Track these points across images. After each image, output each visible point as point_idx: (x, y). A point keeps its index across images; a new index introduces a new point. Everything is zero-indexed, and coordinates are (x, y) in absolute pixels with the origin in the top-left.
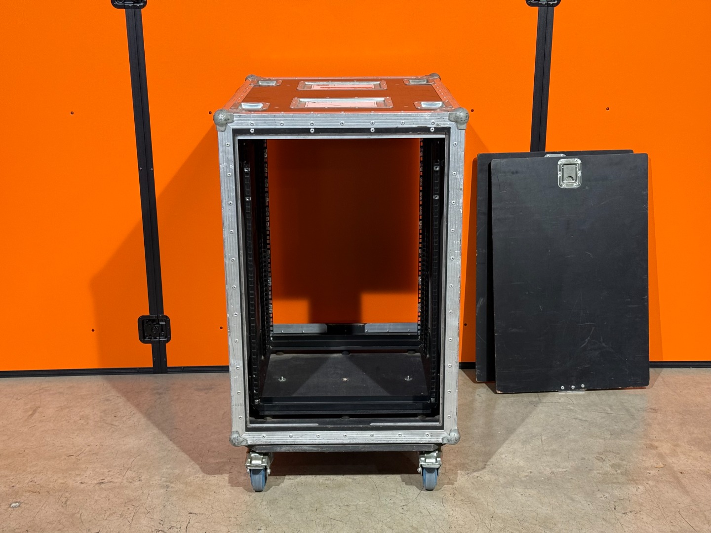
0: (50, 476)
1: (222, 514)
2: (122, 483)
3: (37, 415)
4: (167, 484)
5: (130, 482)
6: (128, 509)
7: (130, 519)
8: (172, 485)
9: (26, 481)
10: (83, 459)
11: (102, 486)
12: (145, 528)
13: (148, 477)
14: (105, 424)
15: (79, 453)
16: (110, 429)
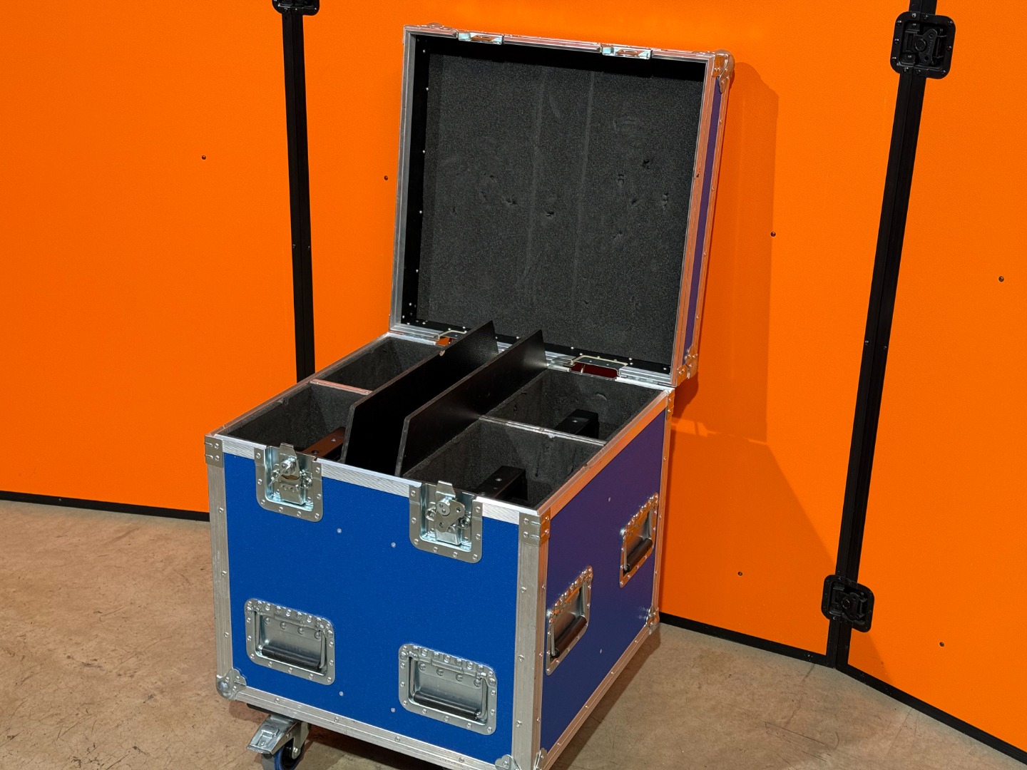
0: (47, 635)
1: (168, 763)
2: (109, 673)
3: (126, 539)
4: (155, 693)
5: (120, 675)
6: (77, 714)
7: (63, 730)
8: (158, 697)
9: (18, 634)
10: (107, 621)
11: (86, 669)
12: (67, 749)
13: (145, 674)
14: (180, 577)
15: (112, 610)
16: (178, 586)
